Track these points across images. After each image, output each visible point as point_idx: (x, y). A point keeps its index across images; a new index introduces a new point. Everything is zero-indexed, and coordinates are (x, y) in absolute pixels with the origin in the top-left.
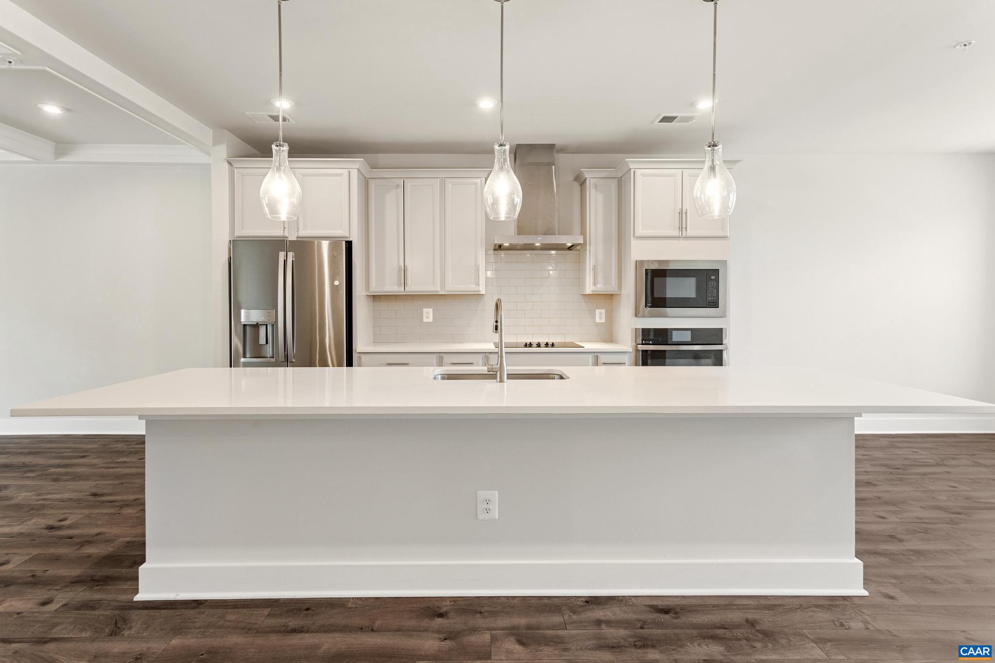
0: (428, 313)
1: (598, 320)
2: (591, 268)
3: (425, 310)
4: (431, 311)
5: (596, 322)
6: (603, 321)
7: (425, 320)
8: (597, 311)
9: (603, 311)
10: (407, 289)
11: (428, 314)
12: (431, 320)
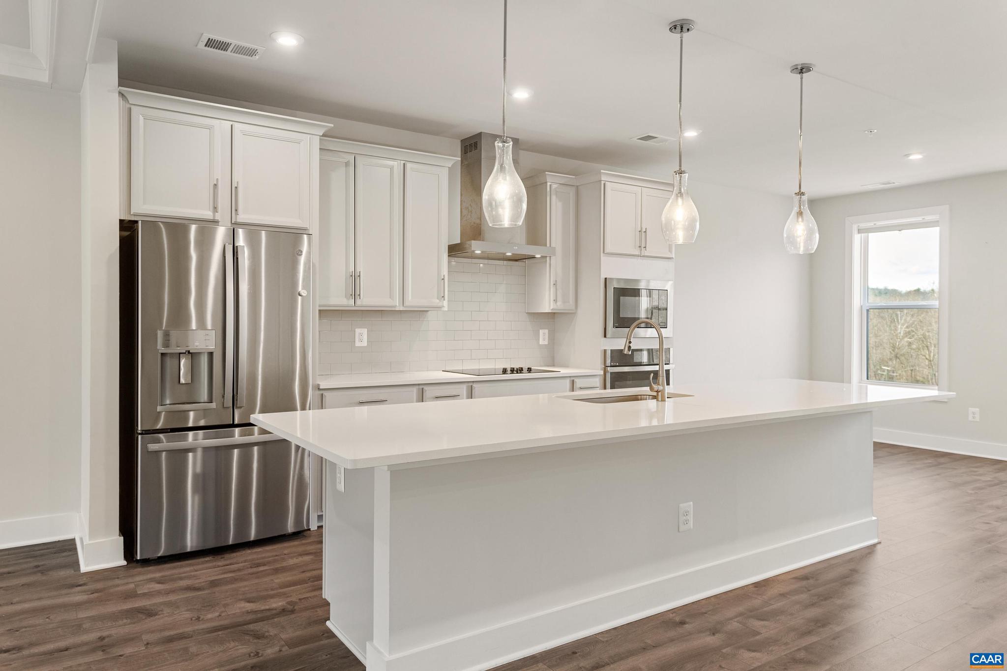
0: (361, 334)
1: (541, 342)
2: (552, 283)
3: (358, 331)
4: (365, 331)
5: (540, 343)
6: (546, 343)
7: (358, 344)
8: (541, 332)
9: (546, 331)
10: (359, 302)
11: (362, 336)
12: (365, 344)
